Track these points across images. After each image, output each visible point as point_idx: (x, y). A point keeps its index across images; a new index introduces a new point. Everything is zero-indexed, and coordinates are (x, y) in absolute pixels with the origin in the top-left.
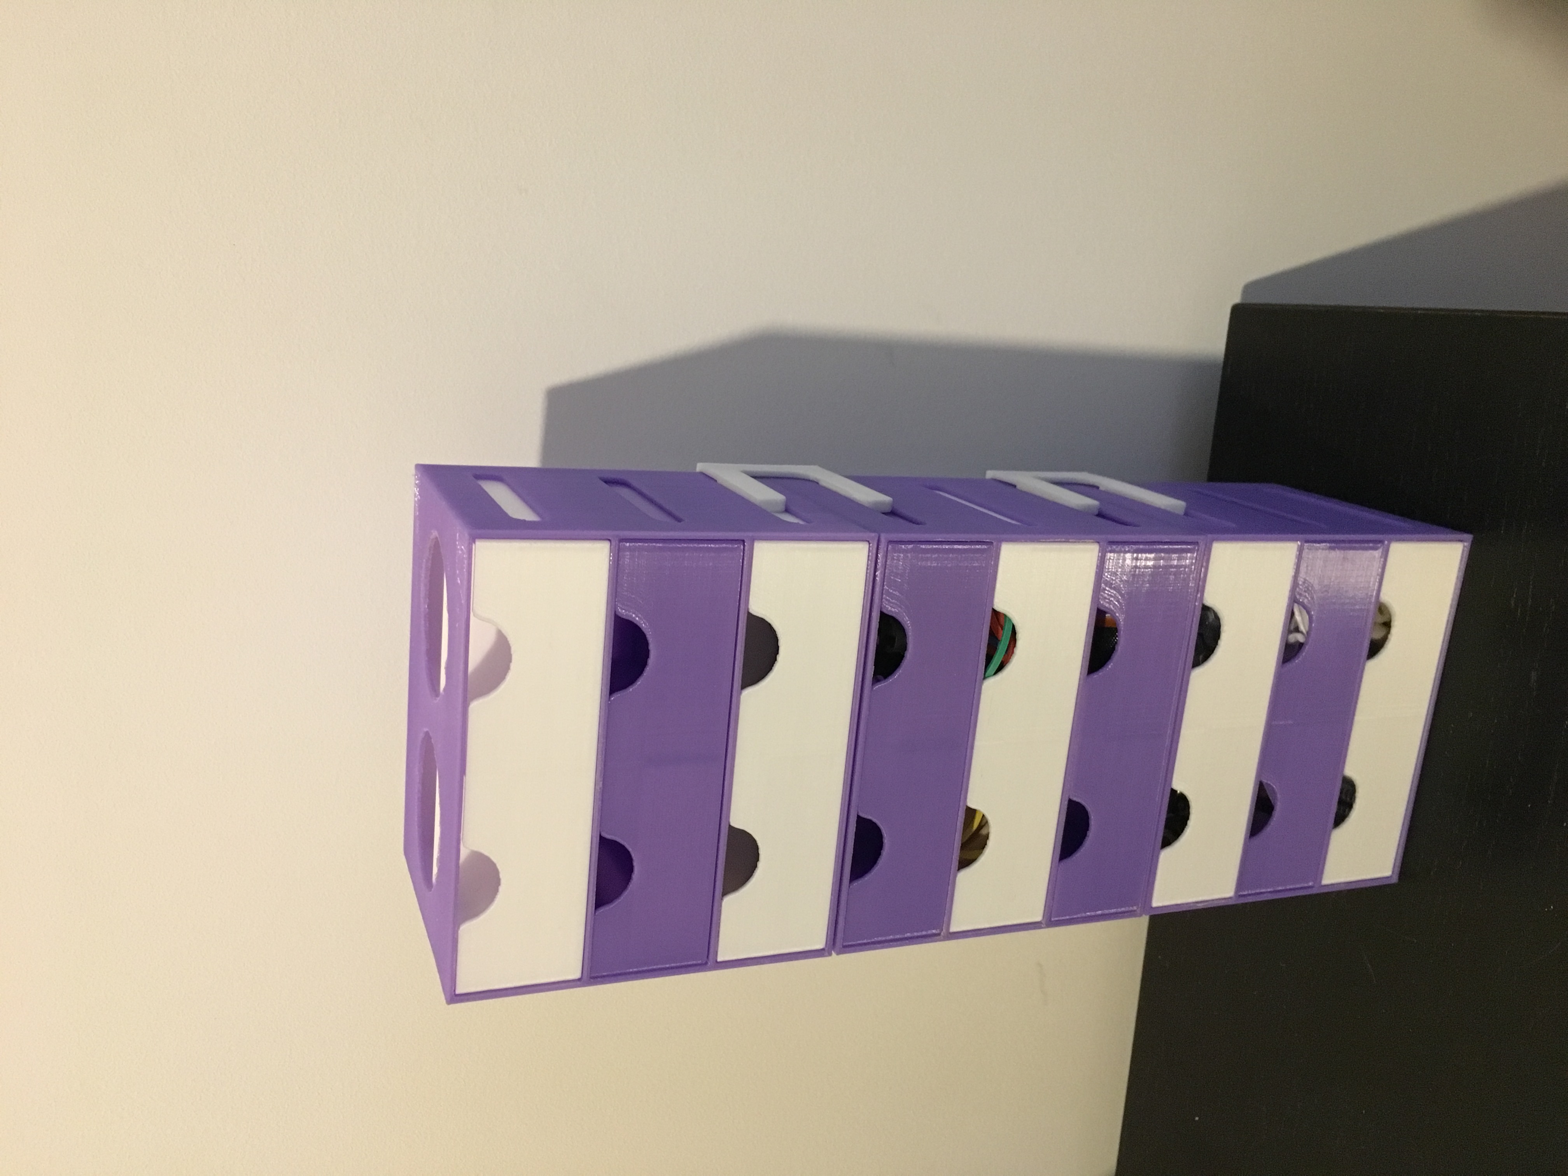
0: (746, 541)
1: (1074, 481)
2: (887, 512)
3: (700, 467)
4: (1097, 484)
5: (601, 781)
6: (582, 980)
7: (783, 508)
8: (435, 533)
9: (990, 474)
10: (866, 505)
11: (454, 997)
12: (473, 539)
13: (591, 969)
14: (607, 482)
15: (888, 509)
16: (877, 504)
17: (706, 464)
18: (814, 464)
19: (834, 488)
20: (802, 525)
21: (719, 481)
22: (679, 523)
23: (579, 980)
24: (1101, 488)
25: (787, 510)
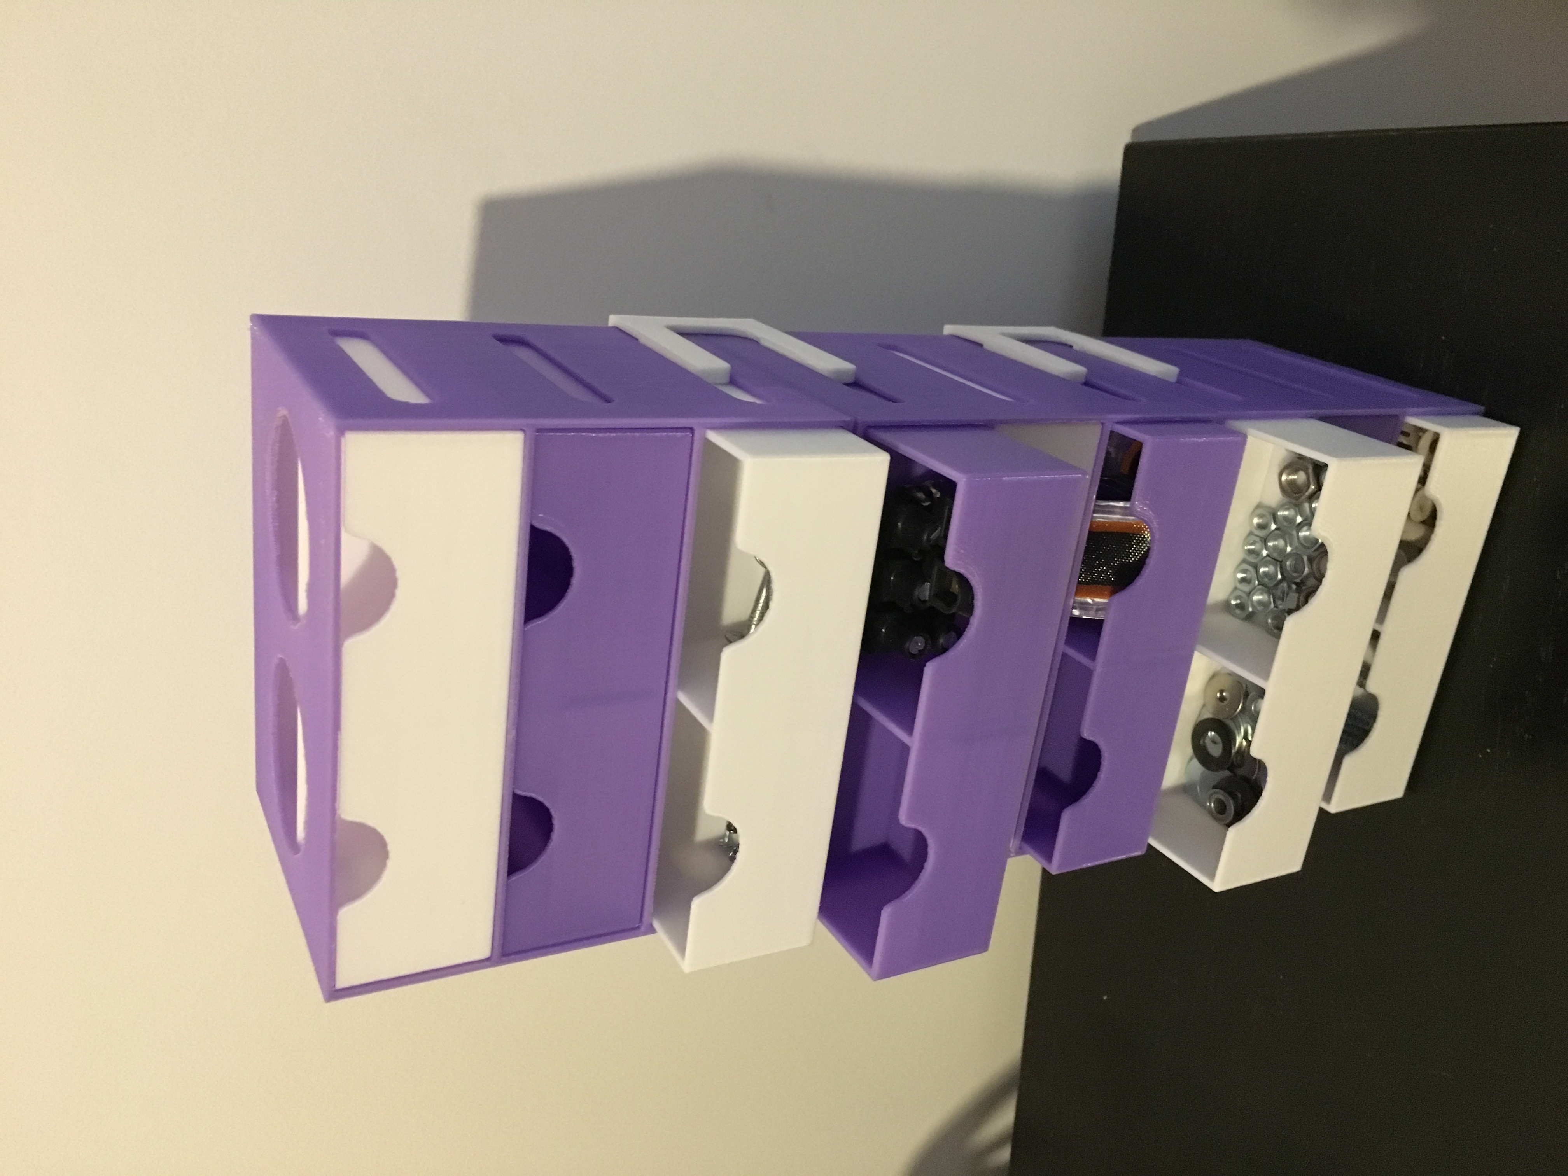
0: (695, 428)
1: (1043, 339)
2: (849, 382)
3: (614, 320)
4: (1069, 343)
5: (514, 729)
6: (493, 960)
7: (726, 379)
8: (283, 412)
9: (949, 329)
10: (826, 374)
11: (334, 993)
12: (341, 431)
13: (503, 946)
14: (504, 340)
15: (850, 380)
16: (839, 373)
17: (623, 316)
18: (749, 317)
19: (780, 350)
20: (760, 404)
21: (642, 340)
22: (609, 404)
23: (488, 959)
24: (1075, 347)
25: (733, 381)
